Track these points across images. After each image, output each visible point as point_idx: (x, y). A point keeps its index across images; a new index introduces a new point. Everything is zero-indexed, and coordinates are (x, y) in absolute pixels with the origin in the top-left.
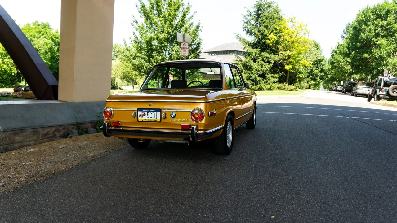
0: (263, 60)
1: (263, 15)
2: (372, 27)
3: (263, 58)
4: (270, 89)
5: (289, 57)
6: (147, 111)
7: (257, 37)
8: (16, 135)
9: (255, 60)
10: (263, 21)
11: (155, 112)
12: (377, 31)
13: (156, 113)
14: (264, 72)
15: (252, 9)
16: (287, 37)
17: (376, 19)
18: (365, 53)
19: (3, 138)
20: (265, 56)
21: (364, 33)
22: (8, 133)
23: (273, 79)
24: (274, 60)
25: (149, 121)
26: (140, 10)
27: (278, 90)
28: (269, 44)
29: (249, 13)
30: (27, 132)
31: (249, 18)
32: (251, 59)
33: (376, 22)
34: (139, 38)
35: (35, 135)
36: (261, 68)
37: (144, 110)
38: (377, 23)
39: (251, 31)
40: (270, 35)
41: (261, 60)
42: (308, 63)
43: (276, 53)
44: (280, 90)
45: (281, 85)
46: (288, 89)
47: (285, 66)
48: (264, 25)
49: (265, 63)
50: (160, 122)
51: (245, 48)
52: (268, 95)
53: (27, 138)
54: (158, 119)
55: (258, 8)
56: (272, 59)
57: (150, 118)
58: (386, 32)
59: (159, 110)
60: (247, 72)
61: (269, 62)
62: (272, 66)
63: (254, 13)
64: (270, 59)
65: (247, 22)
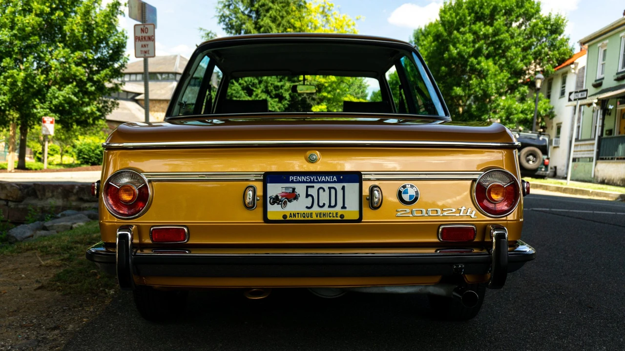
0: (267, 92)
2: (470, 36)
3: (266, 87)
5: (320, 88)
6: (304, 182)
11: (339, 186)
12: (477, 46)
13: (343, 188)
17: (474, 23)
18: (457, 87)
20: (272, 84)
21: (454, 46)
24: (290, 92)
25: (314, 218)
32: (242, 89)
33: (475, 27)
37: (291, 178)
38: (478, 29)
41: (262, 91)
47: (312, 106)
48: (268, 15)
49: (271, 97)
50: (360, 220)
54: (352, 209)
56: (286, 90)
57: (316, 209)
58: (491, 48)
59: (355, 177)
61: (280, 97)
62: (287, 106)
64: (281, 90)
65: (229, 6)
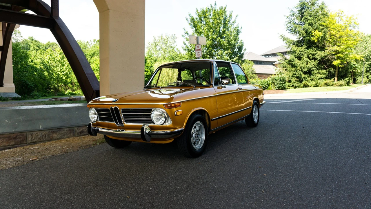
0: (308, 57)
1: (306, 13)
3: (308, 55)
4: (316, 86)
5: (338, 52)
7: (301, 35)
8: (54, 133)
9: (299, 58)
10: (307, 19)
14: (309, 69)
15: (295, 9)
16: (333, 32)
19: (43, 136)
20: (311, 53)
22: (47, 132)
23: (320, 75)
24: (320, 56)
26: (190, 23)
27: (325, 86)
28: (314, 41)
29: (292, 14)
30: (64, 131)
31: (293, 18)
32: (295, 58)
34: (189, 47)
35: (70, 133)
36: (306, 66)
39: (295, 29)
40: (314, 31)
41: (306, 57)
42: (359, 56)
43: (322, 49)
44: (328, 86)
45: (328, 81)
46: (337, 85)
47: (332, 62)
48: (308, 23)
49: (311, 60)
51: (288, 47)
52: (311, 92)
53: (64, 135)
55: (302, 7)
56: (318, 55)
60: (291, 70)
61: (315, 59)
62: (318, 63)
63: (297, 12)
64: (316, 56)
65: (290, 22)
